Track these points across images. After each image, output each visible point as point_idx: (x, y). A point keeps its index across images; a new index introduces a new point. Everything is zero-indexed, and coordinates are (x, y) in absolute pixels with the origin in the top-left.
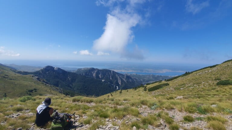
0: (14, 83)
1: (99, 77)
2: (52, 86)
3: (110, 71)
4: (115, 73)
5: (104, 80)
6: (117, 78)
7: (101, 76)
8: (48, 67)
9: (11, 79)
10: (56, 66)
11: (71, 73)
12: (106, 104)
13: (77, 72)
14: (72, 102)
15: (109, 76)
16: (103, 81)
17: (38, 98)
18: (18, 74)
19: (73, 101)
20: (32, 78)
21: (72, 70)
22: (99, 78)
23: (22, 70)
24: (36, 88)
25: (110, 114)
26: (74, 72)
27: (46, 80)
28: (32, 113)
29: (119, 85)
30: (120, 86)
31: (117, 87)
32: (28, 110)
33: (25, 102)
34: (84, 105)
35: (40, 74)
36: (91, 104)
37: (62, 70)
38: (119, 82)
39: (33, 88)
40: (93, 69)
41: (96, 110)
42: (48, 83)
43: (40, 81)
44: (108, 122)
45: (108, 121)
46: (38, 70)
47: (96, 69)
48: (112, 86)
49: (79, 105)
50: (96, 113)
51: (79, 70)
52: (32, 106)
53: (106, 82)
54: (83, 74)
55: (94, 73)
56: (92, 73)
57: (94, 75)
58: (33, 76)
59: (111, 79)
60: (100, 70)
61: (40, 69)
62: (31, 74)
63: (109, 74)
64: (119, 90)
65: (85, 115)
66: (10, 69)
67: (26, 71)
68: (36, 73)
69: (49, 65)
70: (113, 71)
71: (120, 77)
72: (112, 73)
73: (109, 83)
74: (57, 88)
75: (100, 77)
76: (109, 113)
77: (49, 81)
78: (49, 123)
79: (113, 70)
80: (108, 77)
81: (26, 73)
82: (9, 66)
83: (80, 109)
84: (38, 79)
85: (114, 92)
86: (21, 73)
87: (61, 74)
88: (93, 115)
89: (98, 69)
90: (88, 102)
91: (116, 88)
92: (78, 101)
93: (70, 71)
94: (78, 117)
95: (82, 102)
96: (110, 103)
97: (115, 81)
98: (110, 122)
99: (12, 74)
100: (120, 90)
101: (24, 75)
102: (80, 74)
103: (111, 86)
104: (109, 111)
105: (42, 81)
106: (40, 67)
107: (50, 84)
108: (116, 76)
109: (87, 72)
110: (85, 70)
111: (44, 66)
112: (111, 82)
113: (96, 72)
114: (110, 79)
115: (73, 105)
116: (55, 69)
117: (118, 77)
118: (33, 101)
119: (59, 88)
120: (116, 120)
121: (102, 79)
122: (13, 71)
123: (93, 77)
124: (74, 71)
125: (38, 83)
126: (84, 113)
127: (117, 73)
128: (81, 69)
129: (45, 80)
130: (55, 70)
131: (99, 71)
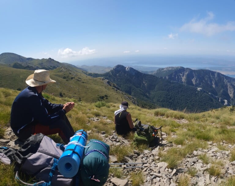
0: (86, 87)
1: (192, 82)
2: (124, 93)
3: (213, 73)
4: (222, 77)
5: (201, 88)
6: (226, 86)
7: (196, 82)
8: (119, 66)
9: (83, 83)
10: (128, 65)
11: (148, 75)
12: (207, 123)
13: (157, 73)
14: (153, 116)
15: (211, 81)
16: (199, 89)
17: (112, 105)
18: (89, 76)
19: (155, 114)
20: (103, 81)
21: (149, 71)
22: (193, 85)
23: (93, 71)
24: (107, 95)
25: (214, 136)
26: (153, 74)
27: (117, 84)
28: (110, 121)
29: (230, 97)
30: (232, 99)
31: (226, 101)
32: (105, 116)
33: (100, 108)
34: (172, 121)
35: (110, 76)
36: (182, 120)
37: (135, 70)
38: (229, 92)
39: (104, 94)
40: (182, 70)
41: (190, 129)
42: (119, 90)
43: (111, 85)
44: (211, 146)
45: (211, 144)
46: (108, 70)
47: (187, 68)
48: (216, 98)
49: (164, 121)
50: (191, 133)
51: (160, 70)
52: (108, 114)
53: (204, 92)
54: (165, 78)
55: (183, 76)
56: (180, 76)
57: (184, 79)
58: (103, 79)
59: (214, 86)
60: (194, 71)
61: (110, 70)
62: (101, 76)
63: (210, 77)
64: (230, 105)
65: (174, 134)
66: (82, 71)
67: (96, 72)
68: (107, 76)
69: (119, 64)
70: (219, 74)
71: (232, 85)
72: (216, 76)
73: (209, 93)
74: (130, 96)
75: (194, 83)
76: (212, 134)
77: (120, 86)
78: (131, 133)
79: (218, 71)
80: (209, 82)
81: (96, 75)
82: (81, 67)
83: (166, 126)
84: (108, 82)
85: (220, 109)
86: (91, 76)
87: (134, 77)
88: (186, 135)
89: (190, 69)
90: (176, 117)
91: (224, 102)
92: (163, 115)
93: (146, 72)
94: (165, 135)
95: (168, 117)
96: (213, 122)
97: (222, 91)
98: (213, 146)
99: (84, 77)
100: (231, 107)
101: (94, 77)
102: (161, 78)
103: (214, 99)
104: (212, 132)
105: (113, 85)
106: (110, 67)
107: (121, 90)
108: (224, 83)
109: (171, 75)
110: (169, 70)
111: (113, 66)
112: (214, 92)
113: (186, 73)
114: (211, 87)
115: (156, 120)
116: (126, 69)
117: (228, 84)
118: (108, 108)
119: (131, 97)
120: (225, 145)
121: (197, 85)
122: (85, 73)
123: (183, 82)
124: (152, 72)
125: (109, 89)
126: (172, 131)
127: (227, 77)
128: (163, 69)
129: (115, 85)
130: (127, 71)
131: (191, 73)
